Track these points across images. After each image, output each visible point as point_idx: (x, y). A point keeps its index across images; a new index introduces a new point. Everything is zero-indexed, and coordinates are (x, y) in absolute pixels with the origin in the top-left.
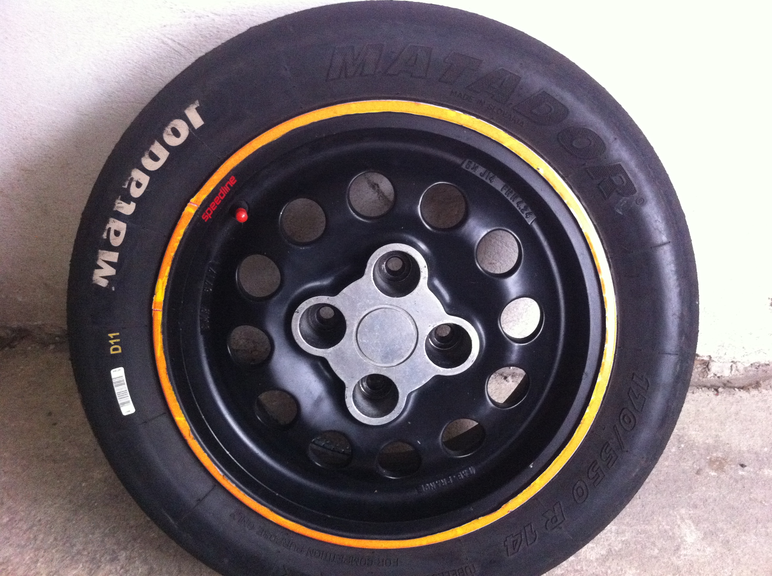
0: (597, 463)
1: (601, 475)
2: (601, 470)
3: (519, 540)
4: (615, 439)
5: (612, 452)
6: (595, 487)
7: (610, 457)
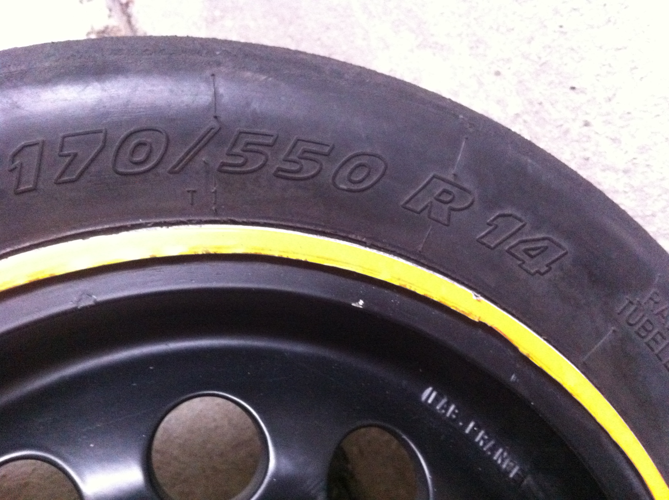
0: (279, 169)
1: (302, 147)
2: (290, 152)
3: (523, 247)
4: (203, 157)
5: (237, 150)
6: (333, 148)
7: (249, 147)
